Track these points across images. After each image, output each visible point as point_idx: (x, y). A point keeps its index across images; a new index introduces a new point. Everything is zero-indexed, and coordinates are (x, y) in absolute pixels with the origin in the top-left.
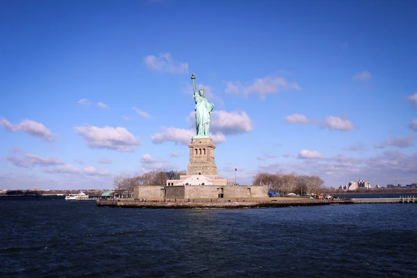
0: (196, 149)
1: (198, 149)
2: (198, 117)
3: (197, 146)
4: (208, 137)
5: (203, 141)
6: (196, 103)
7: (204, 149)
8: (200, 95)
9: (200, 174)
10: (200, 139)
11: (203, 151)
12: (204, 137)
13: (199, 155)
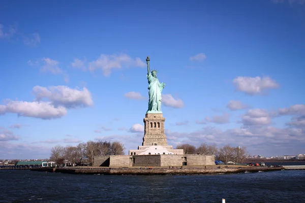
0: (151, 123)
1: (153, 122)
2: (152, 95)
3: (153, 120)
4: (161, 112)
5: (157, 116)
6: (149, 82)
7: (159, 123)
8: (153, 76)
9: (156, 144)
10: (154, 114)
11: (157, 125)
12: (157, 112)
13: (153, 128)
